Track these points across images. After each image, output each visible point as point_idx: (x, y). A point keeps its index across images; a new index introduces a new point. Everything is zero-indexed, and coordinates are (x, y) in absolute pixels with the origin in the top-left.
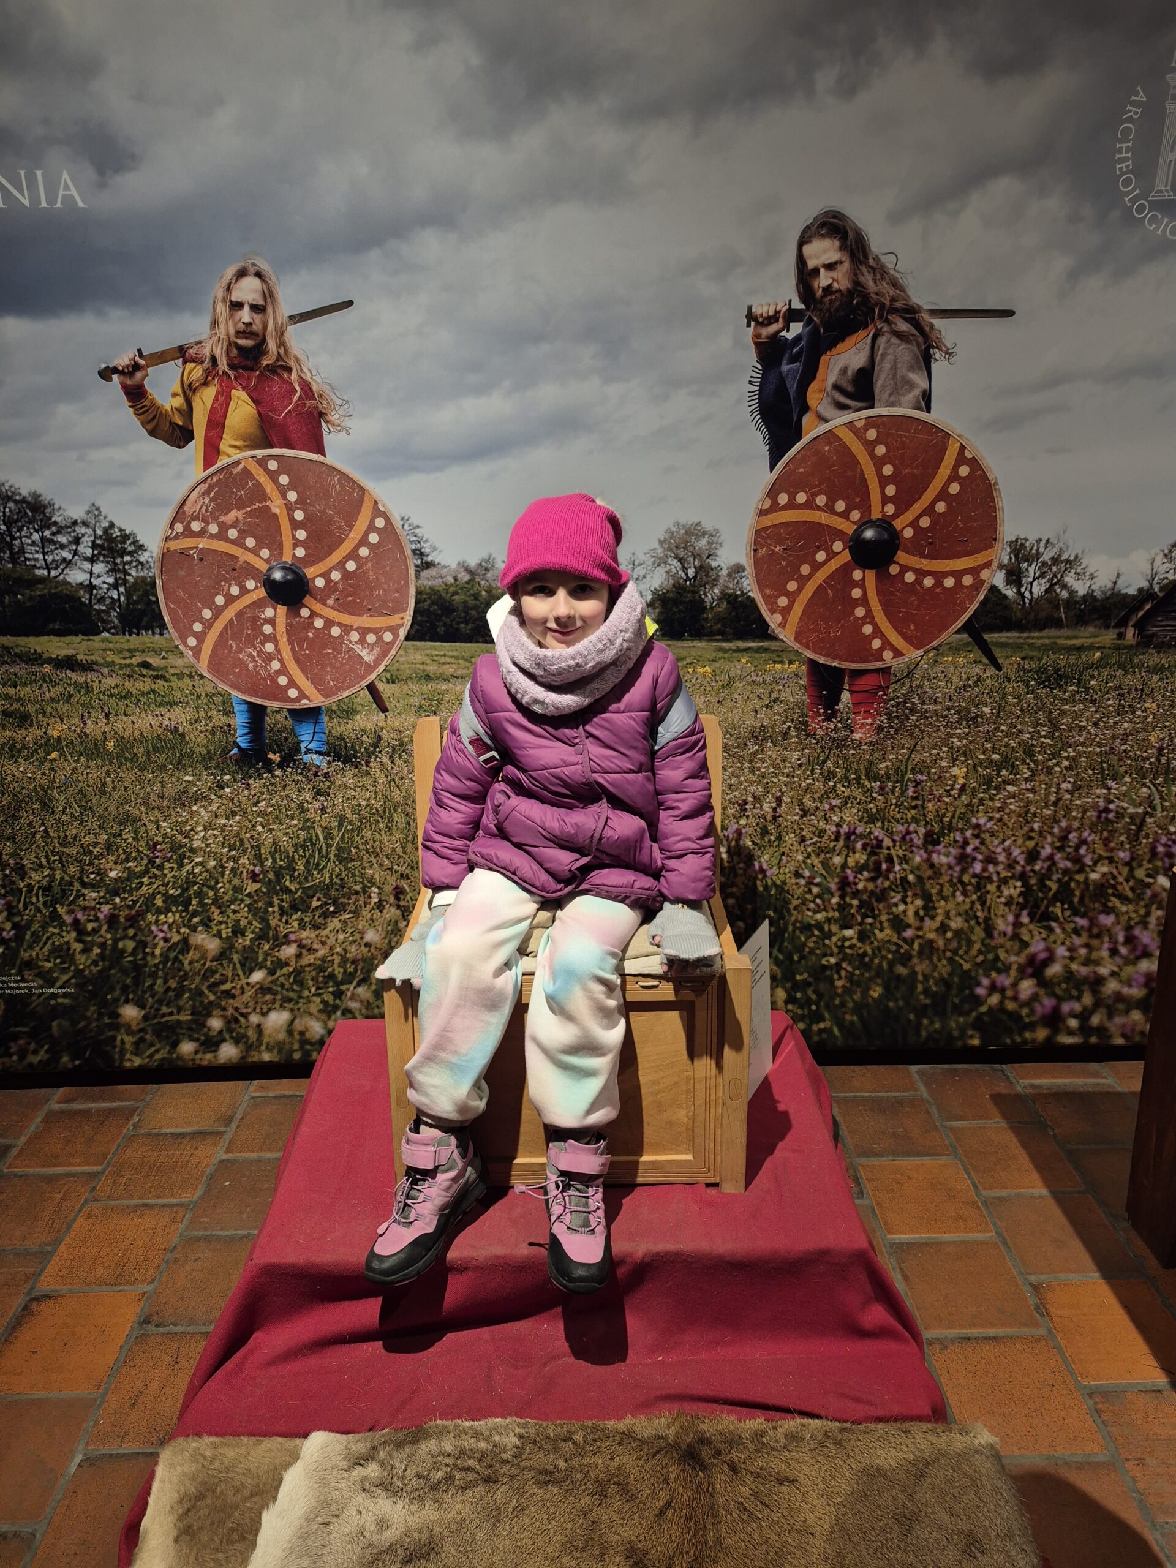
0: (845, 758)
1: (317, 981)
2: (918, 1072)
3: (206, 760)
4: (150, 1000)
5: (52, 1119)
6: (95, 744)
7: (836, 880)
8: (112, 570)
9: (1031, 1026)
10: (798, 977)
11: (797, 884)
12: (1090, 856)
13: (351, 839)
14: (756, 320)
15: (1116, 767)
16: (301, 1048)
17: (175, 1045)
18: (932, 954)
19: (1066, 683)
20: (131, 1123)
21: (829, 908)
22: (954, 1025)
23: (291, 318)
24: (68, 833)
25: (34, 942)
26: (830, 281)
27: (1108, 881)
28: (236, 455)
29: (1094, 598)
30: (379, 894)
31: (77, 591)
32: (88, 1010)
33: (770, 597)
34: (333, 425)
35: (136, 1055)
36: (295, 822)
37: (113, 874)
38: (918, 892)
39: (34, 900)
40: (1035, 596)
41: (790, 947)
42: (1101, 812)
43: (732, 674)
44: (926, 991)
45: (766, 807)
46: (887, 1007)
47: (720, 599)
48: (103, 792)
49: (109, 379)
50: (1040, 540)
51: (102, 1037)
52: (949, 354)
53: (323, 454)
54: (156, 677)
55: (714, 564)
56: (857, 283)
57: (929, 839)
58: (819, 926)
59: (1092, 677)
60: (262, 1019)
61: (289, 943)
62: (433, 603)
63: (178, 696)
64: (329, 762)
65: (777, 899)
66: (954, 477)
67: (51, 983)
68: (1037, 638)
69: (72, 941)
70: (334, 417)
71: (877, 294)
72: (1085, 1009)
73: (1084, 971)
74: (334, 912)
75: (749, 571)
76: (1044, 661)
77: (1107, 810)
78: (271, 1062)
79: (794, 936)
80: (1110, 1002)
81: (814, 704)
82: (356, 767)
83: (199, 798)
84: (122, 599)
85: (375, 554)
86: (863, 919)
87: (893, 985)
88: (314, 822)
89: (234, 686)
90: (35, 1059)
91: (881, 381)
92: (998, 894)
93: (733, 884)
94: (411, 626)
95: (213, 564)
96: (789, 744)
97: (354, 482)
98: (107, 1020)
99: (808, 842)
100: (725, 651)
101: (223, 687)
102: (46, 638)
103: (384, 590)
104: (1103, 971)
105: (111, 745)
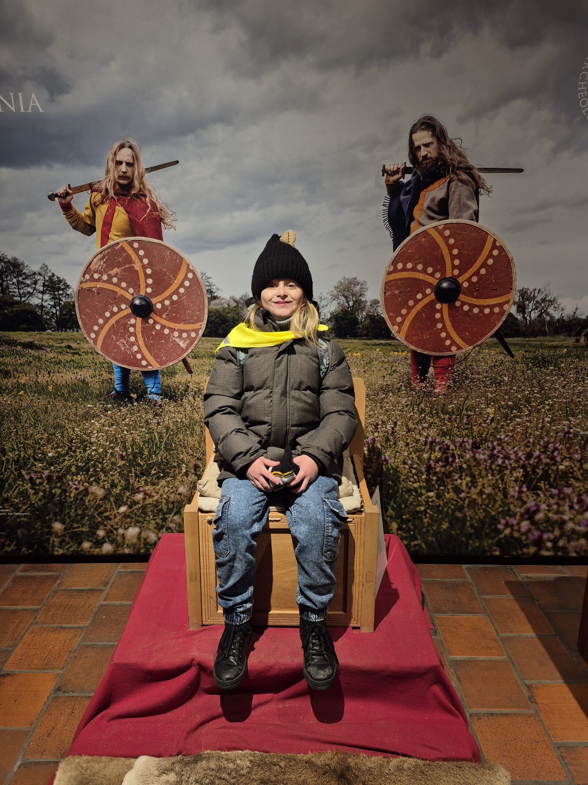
0: (431, 402)
1: (153, 512)
2: (467, 568)
3: (99, 396)
4: (68, 520)
5: (17, 580)
6: (43, 387)
7: (425, 466)
8: (53, 298)
9: (527, 546)
10: (404, 517)
11: (404, 468)
12: (560, 457)
13: (173, 439)
14: (387, 172)
15: (574, 410)
16: (145, 547)
17: (80, 543)
18: (475, 506)
19: (548, 365)
20: (56, 584)
21: (421, 481)
22: (486, 544)
23: (147, 169)
24: (28, 433)
25: (10, 488)
26: (426, 153)
27: (569, 470)
28: (117, 240)
29: (564, 321)
30: (186, 468)
31: (35, 309)
32: (36, 524)
33: (392, 317)
34: (167, 225)
35: (60, 548)
36: (144, 429)
37: (50, 454)
38: (468, 473)
39: (10, 467)
40: (532, 319)
41: (400, 501)
42: (565, 434)
43: (372, 357)
44: (472, 526)
45: (388, 427)
46: (451, 534)
47: (366, 318)
48: (46, 412)
49: (54, 200)
50: (535, 289)
51: (43, 539)
52: (489, 191)
53: (162, 240)
54: (74, 354)
55: (363, 299)
56: (440, 154)
57: (475, 446)
58: (415, 490)
59: (562, 362)
60: (125, 531)
61: (139, 492)
62: (217, 317)
63: (85, 363)
64: (162, 399)
65: (393, 475)
66: (490, 256)
67: (18, 510)
68: (533, 341)
69: (29, 488)
70: (168, 221)
71: (451, 159)
72: (556, 537)
73: (555, 517)
74: (163, 477)
75: (382, 303)
76: (537, 353)
77: (569, 433)
78: (129, 554)
79: (402, 495)
80: (569, 534)
81: (414, 374)
82: (176, 402)
83: (95, 416)
84: (58, 313)
85: (188, 292)
86: (439, 487)
87: (454, 522)
88: (153, 430)
89: (114, 359)
90: (9, 549)
91: (452, 205)
92: (510, 475)
93: (370, 467)
94: (205, 329)
95: (105, 296)
96: (401, 394)
97: (177, 254)
98: (46, 530)
99: (410, 446)
100: (368, 345)
101: (108, 359)
102: (19, 332)
103: (192, 310)
104: (566, 517)
105: (50, 388)
